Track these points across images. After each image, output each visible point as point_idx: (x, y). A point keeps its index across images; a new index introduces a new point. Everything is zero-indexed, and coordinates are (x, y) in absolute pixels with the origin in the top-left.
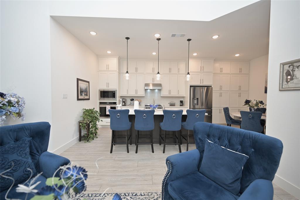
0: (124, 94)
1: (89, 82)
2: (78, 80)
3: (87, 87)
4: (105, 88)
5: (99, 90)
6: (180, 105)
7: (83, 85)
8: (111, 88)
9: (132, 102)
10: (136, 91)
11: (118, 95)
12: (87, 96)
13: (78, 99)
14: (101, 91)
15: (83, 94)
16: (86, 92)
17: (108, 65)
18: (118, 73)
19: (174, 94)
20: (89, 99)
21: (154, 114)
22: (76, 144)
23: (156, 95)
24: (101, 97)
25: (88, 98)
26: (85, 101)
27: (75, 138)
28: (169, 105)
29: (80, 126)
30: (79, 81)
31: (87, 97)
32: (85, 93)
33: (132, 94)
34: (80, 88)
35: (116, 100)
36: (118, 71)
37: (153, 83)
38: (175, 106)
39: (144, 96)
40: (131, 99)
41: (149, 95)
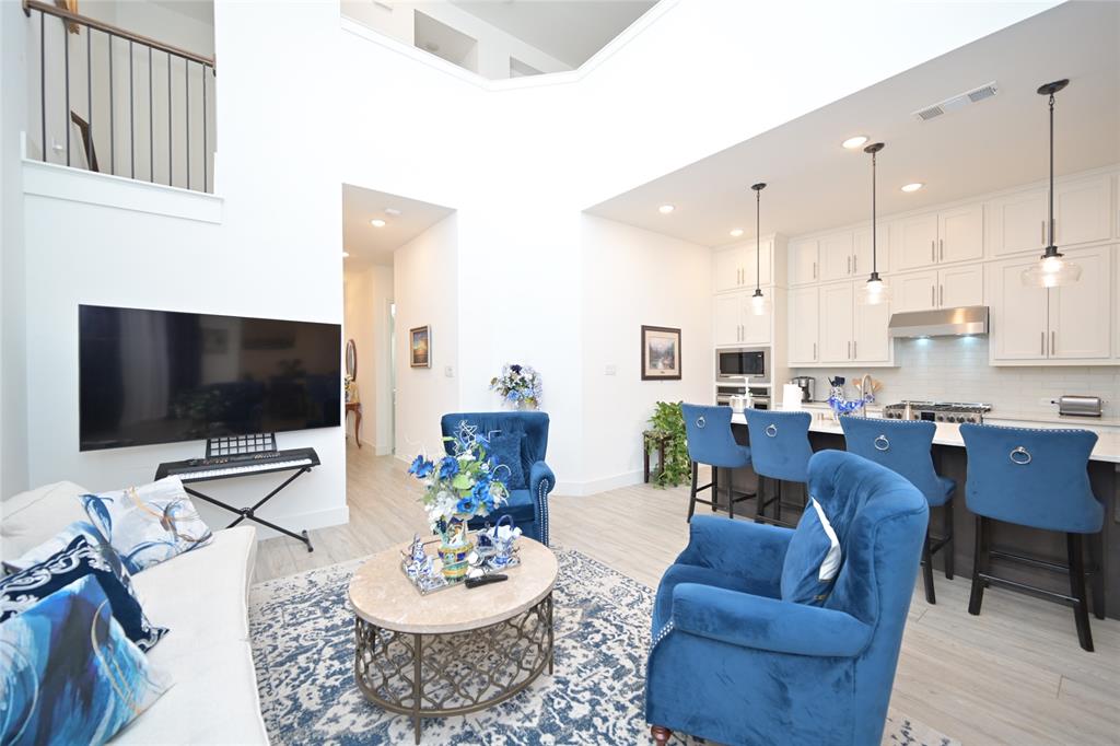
0: (804, 359)
1: (679, 332)
2: (644, 329)
3: (673, 345)
4: (733, 344)
5: (717, 350)
7: (658, 342)
8: (749, 344)
9: (836, 389)
10: (853, 349)
11: (773, 364)
12: (672, 367)
13: (645, 378)
14: (722, 355)
15: (660, 365)
16: (670, 358)
20: (678, 377)
21: (810, 429)
22: (635, 485)
24: (721, 372)
25: (677, 374)
26: (665, 382)
27: (632, 471)
29: (646, 444)
30: (647, 333)
31: (675, 372)
32: (666, 362)
33: (835, 357)
34: (651, 349)
35: (769, 382)
36: (773, 284)
37: (935, 308)
38: (1099, 416)
39: (891, 364)
40: (833, 379)
41: (923, 359)
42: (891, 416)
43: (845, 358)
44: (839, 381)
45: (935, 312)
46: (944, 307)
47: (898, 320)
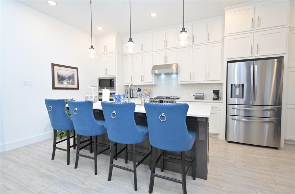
1: (77, 69)
2: (53, 65)
3: (73, 74)
4: (103, 75)
5: (98, 78)
6: (214, 99)
7: (63, 72)
8: (109, 75)
9: (138, 93)
10: (143, 78)
12: (73, 84)
13: (54, 88)
15: (65, 83)
16: (71, 80)
17: (105, 46)
18: (116, 54)
19: (200, 78)
20: (77, 89)
23: (174, 82)
24: (100, 87)
25: (76, 87)
28: (194, 97)
32: (69, 81)
33: (137, 81)
34: (58, 75)
36: (116, 52)
37: (165, 64)
38: (203, 99)
39: (153, 84)
40: (138, 90)
41: (163, 82)
42: (151, 102)
43: (140, 81)
44: (139, 90)
45: (165, 65)
46: (167, 63)
47: (155, 68)
